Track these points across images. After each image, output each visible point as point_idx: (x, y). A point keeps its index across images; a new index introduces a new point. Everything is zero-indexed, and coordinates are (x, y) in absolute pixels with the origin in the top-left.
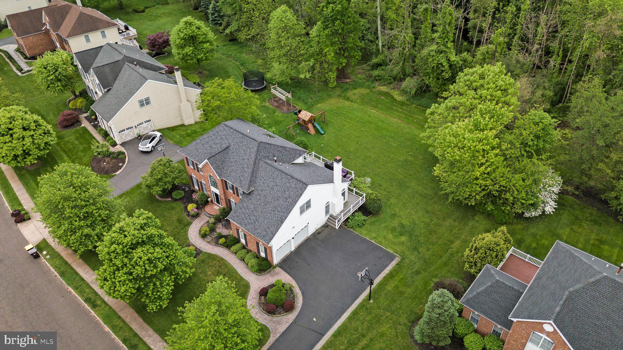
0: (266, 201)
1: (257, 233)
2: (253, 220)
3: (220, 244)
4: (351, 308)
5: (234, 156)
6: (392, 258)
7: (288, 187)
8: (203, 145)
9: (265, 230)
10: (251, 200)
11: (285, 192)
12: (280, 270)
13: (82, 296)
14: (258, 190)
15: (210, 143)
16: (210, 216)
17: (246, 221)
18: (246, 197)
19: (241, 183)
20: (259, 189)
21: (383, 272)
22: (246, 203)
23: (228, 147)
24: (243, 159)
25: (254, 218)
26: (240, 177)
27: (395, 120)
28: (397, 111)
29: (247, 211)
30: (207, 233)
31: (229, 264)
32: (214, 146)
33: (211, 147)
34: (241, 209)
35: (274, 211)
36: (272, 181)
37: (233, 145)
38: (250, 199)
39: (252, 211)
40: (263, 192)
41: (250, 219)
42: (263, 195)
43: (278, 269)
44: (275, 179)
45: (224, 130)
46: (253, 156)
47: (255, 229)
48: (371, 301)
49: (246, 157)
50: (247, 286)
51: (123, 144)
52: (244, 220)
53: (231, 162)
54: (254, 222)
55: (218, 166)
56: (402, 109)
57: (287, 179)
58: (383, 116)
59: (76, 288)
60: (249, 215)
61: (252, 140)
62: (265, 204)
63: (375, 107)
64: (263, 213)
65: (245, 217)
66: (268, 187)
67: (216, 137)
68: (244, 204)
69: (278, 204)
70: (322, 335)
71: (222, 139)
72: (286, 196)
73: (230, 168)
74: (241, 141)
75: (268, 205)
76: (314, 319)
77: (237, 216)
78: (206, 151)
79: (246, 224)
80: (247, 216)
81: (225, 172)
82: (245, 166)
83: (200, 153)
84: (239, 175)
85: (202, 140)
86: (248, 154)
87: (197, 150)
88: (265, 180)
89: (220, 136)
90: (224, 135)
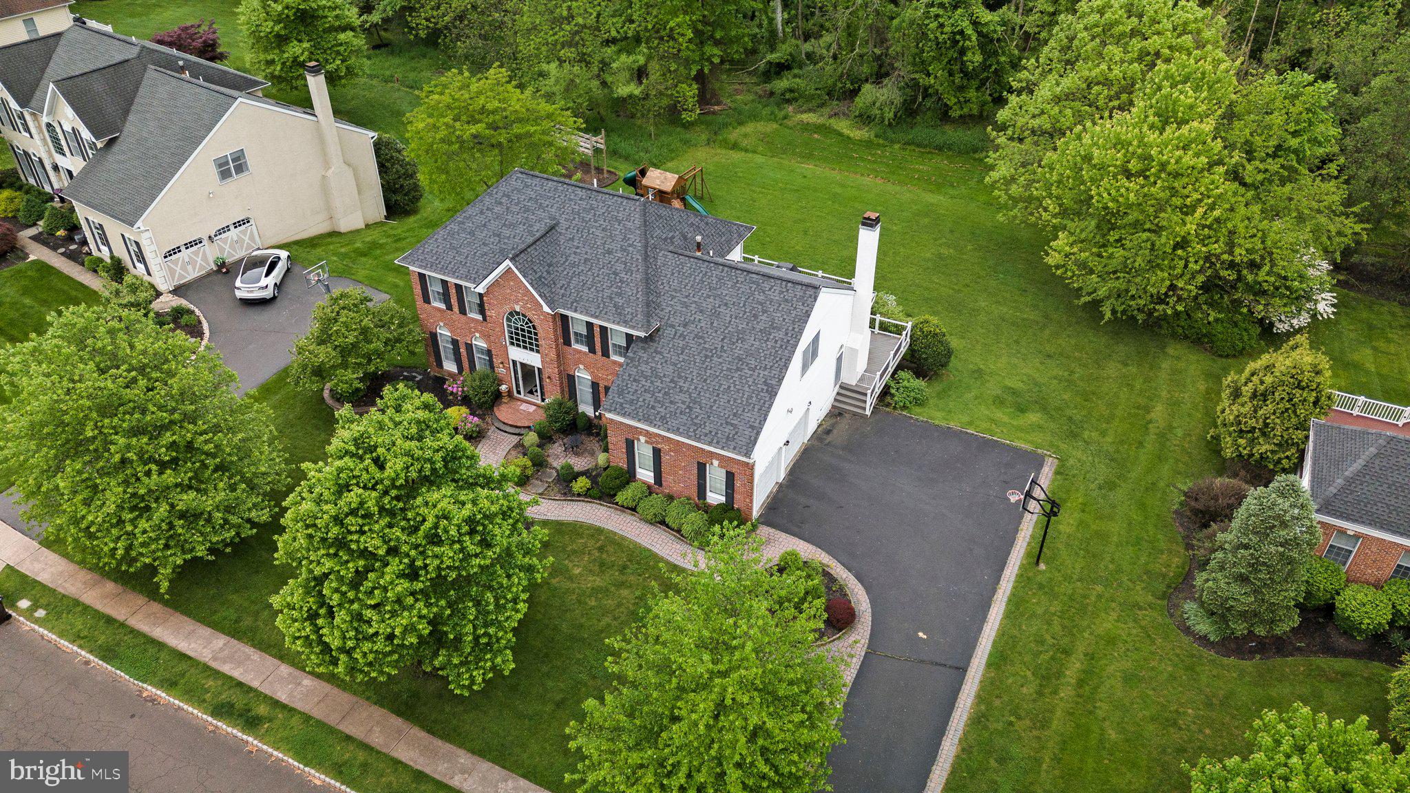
0: (706, 350)
1: (706, 435)
2: (684, 403)
3: (579, 495)
4: (1000, 591)
5: (578, 248)
6: (1038, 463)
7: (761, 304)
8: (472, 233)
9: (727, 423)
10: (660, 353)
11: (755, 316)
12: (772, 530)
13: (200, 702)
14: (672, 326)
15: (494, 225)
17: (662, 410)
18: (643, 348)
19: (620, 314)
20: (676, 321)
22: (647, 363)
23: (552, 228)
24: (610, 252)
25: (685, 397)
26: (611, 298)
27: (867, 180)
28: (862, 159)
29: (658, 384)
30: (529, 472)
31: (623, 538)
32: (506, 232)
33: (499, 236)
34: (635, 380)
35: (738, 369)
36: (709, 297)
37: (566, 220)
38: (656, 352)
39: (672, 381)
40: (692, 327)
41: (671, 402)
42: (693, 335)
43: (764, 531)
44: (716, 289)
45: (527, 186)
46: (636, 238)
47: (696, 424)
48: (1042, 566)
49: (613, 246)
51: (178, 291)
52: (653, 408)
53: (573, 265)
54: (688, 407)
55: (540, 277)
56: (873, 155)
57: (753, 283)
58: (836, 175)
59: (170, 684)
60: (667, 394)
61: (619, 199)
62: (706, 357)
63: (809, 157)
64: (706, 380)
65: (656, 401)
66: (701, 311)
67: (508, 208)
68: (643, 367)
69: (746, 351)
70: (962, 670)
71: (527, 210)
72: (761, 326)
73: (575, 281)
74: (588, 207)
75: (715, 359)
76: (921, 634)
77: (631, 402)
78: (486, 249)
79: (663, 418)
80: (660, 395)
81: (563, 291)
82: (620, 267)
83: (467, 257)
84: (607, 293)
85: (463, 223)
86: (620, 238)
87: (454, 248)
88: (687, 297)
89: (517, 204)
90: (530, 199)
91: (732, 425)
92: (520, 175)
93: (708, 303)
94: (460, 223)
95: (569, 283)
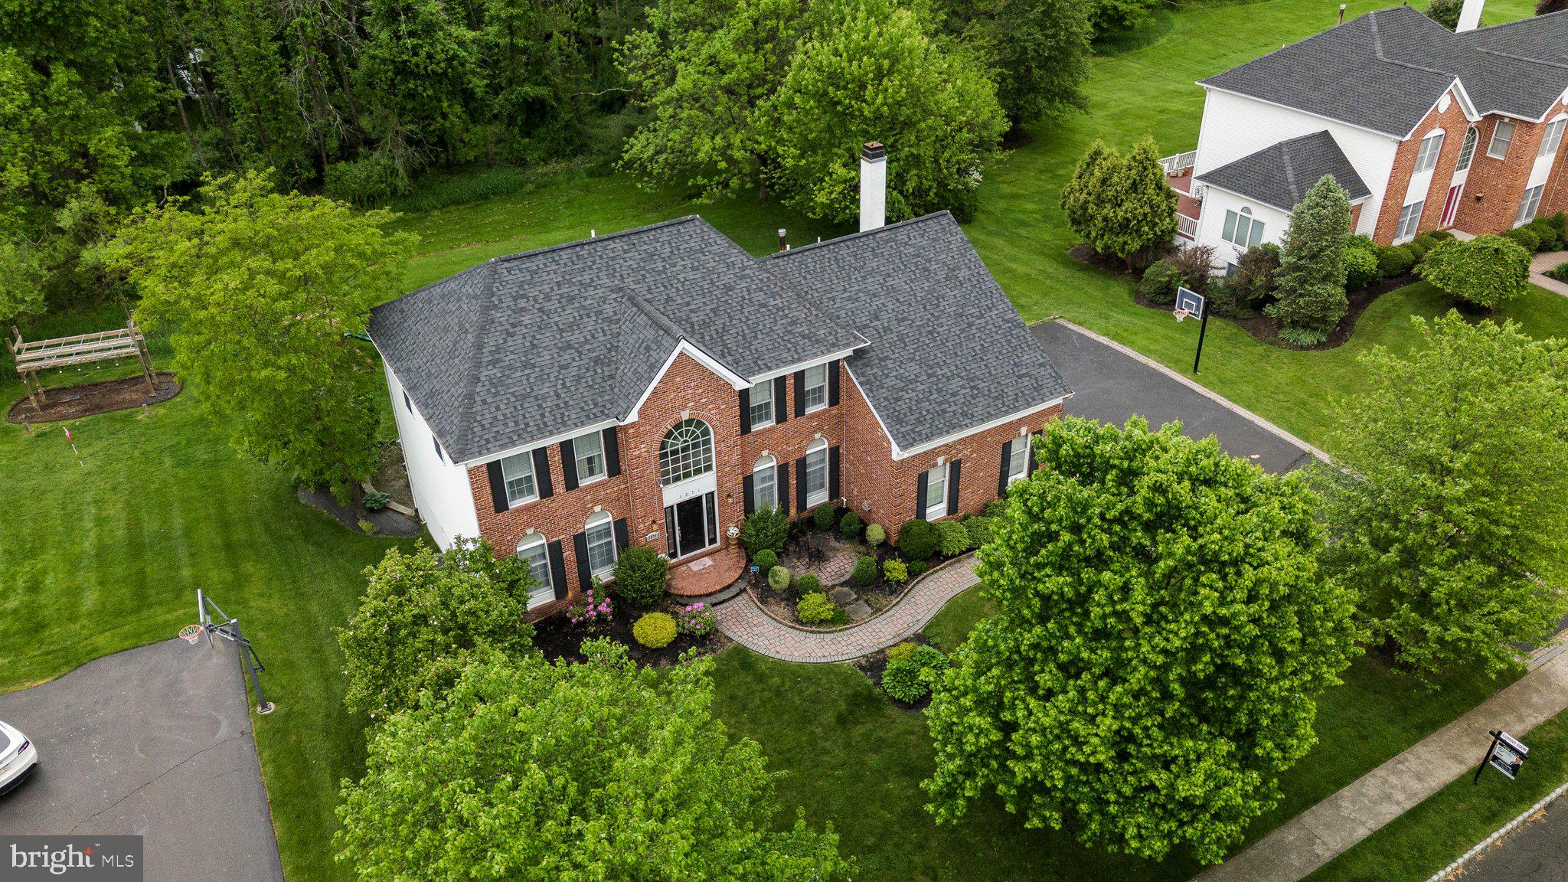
0: (922, 327)
1: (1016, 400)
2: (963, 387)
3: (906, 581)
4: (1218, 401)
5: (688, 304)
7: (918, 256)
9: (1019, 377)
10: (887, 358)
11: (926, 269)
14: (866, 326)
15: (546, 338)
16: (734, 590)
17: (954, 408)
19: (818, 342)
20: (864, 318)
22: (887, 376)
23: (632, 299)
24: (728, 288)
25: (955, 384)
26: (790, 332)
29: (921, 387)
33: (569, 346)
34: (897, 400)
35: (970, 325)
36: (864, 278)
37: (637, 282)
38: (881, 360)
39: (929, 376)
40: (884, 316)
41: (953, 395)
42: (894, 322)
44: (862, 267)
47: (997, 398)
49: (726, 280)
52: (944, 412)
54: (972, 388)
60: (939, 390)
62: (929, 332)
64: (955, 353)
65: (940, 403)
66: (875, 295)
67: (541, 310)
68: (889, 382)
69: (956, 305)
71: (571, 299)
72: (941, 275)
74: (644, 255)
75: (940, 329)
76: (1254, 457)
77: (919, 422)
78: (573, 371)
80: (936, 396)
83: (558, 396)
84: (779, 329)
85: (498, 360)
86: (722, 268)
87: (524, 397)
88: (845, 290)
89: (548, 298)
90: (558, 284)
91: (1026, 375)
92: (507, 265)
93: (872, 284)
94: (494, 363)
95: (725, 345)
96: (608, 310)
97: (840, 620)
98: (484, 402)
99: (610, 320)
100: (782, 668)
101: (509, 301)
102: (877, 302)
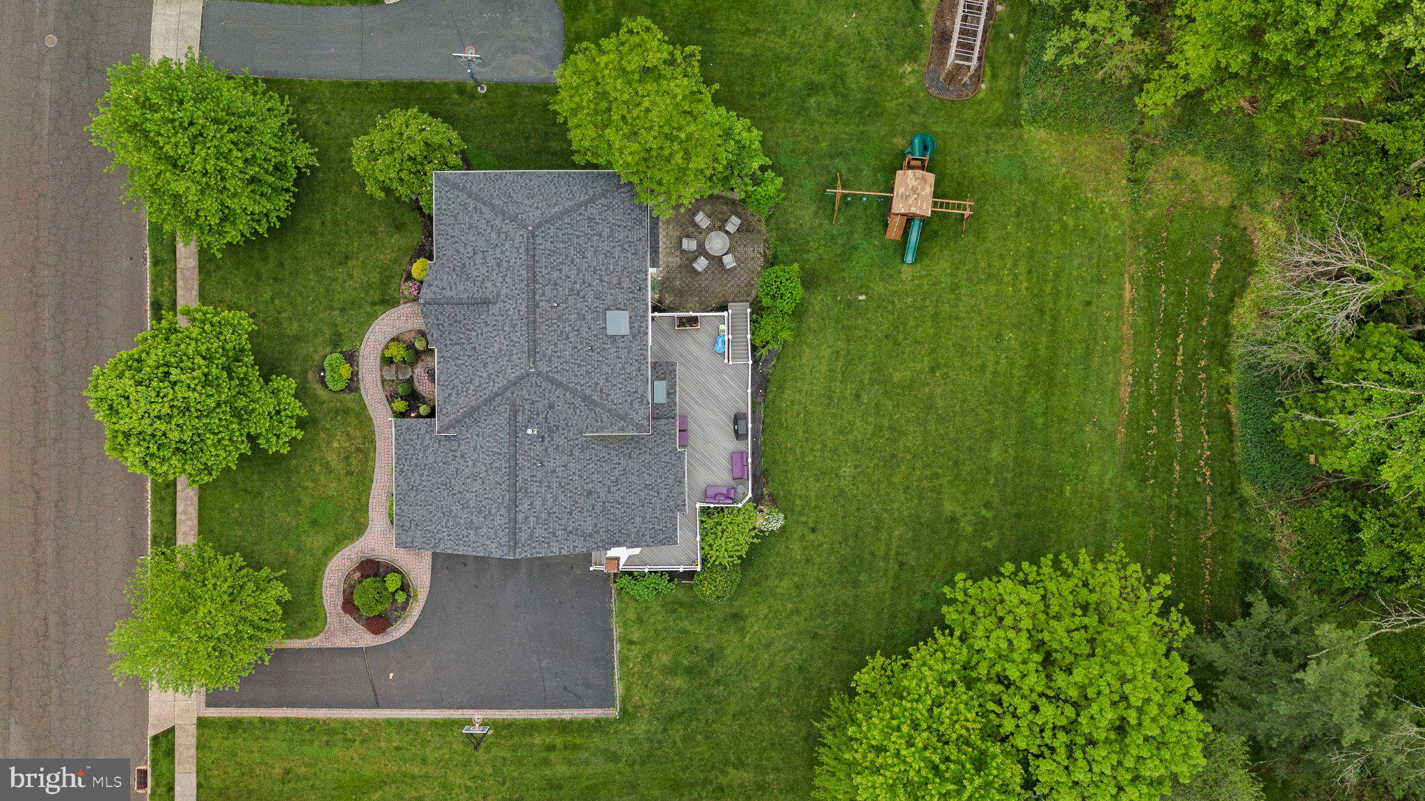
1: (400, 509)
4: (452, 712)
5: (481, 334)
6: (607, 701)
9: (410, 521)
10: (440, 446)
13: (154, 289)
14: (459, 445)
15: (481, 242)
19: (445, 402)
20: (463, 447)
21: (560, 711)
22: (431, 439)
23: (486, 302)
24: (485, 365)
25: (419, 479)
26: (454, 388)
29: (421, 455)
30: (396, 360)
32: (478, 259)
33: (475, 253)
34: (418, 435)
35: (444, 514)
36: (486, 465)
37: (499, 309)
39: (425, 465)
41: (413, 472)
42: (457, 466)
44: (492, 468)
45: (517, 251)
46: (501, 381)
47: (404, 498)
49: (490, 366)
50: (360, 528)
53: (469, 339)
54: (413, 487)
55: (438, 325)
57: (502, 498)
59: (156, 262)
61: (526, 348)
62: (446, 484)
64: (432, 491)
65: (410, 460)
66: (474, 464)
67: (497, 245)
69: (456, 516)
70: (377, 705)
71: (499, 266)
72: (475, 519)
73: (458, 348)
74: (514, 322)
75: (446, 493)
76: (391, 675)
77: (405, 440)
78: (462, 250)
79: (402, 471)
80: (415, 461)
81: (449, 342)
82: (476, 382)
83: (452, 237)
84: (456, 382)
85: (476, 212)
86: (497, 368)
87: (456, 219)
89: (503, 252)
90: (509, 262)
91: (409, 526)
92: (525, 235)
93: (481, 468)
94: (475, 208)
95: (455, 344)
96: (488, 284)
97: (388, 361)
98: (458, 196)
99: (482, 283)
100: (372, 317)
101: (505, 229)
102: (471, 463)
